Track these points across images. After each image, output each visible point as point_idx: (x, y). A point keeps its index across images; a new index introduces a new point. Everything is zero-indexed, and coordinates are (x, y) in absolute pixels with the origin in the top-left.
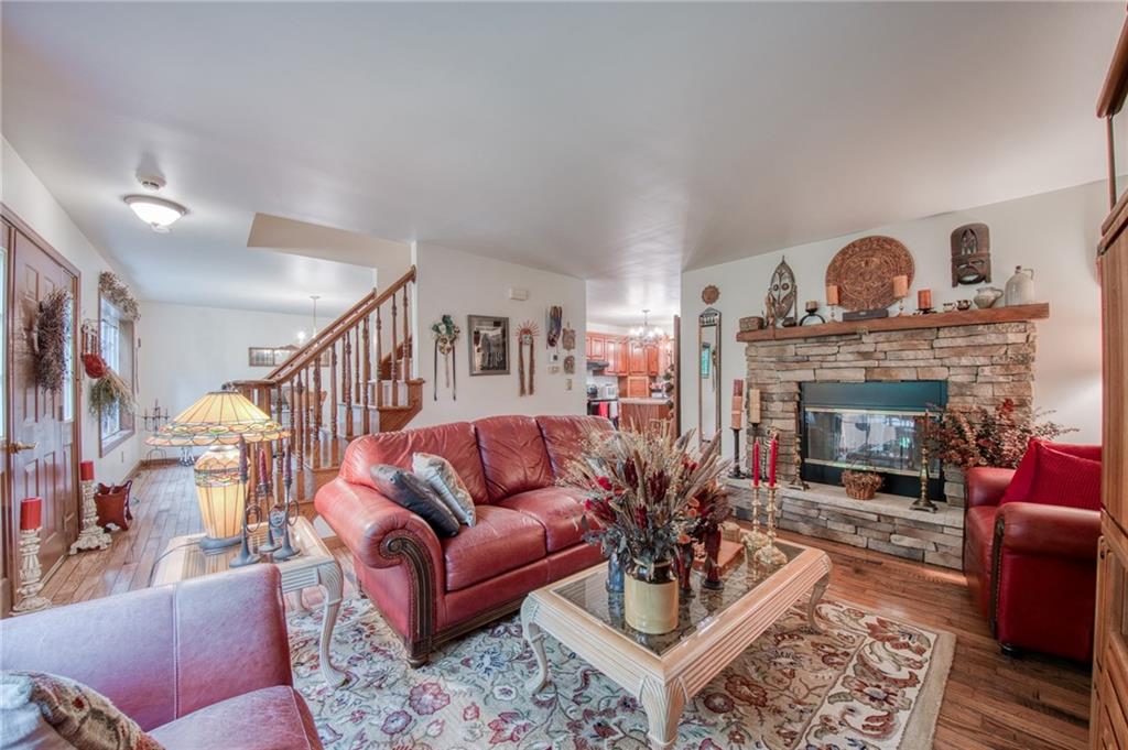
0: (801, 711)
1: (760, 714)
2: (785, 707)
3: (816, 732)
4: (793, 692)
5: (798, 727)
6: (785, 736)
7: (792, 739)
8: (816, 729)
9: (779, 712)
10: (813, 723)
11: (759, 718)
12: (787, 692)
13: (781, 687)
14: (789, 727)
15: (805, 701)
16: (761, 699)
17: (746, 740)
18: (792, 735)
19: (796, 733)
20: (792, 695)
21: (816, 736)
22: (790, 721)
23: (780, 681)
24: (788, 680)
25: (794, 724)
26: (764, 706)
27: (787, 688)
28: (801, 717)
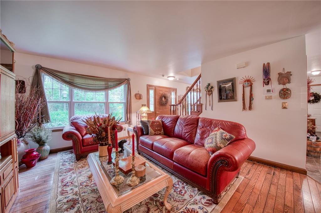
0: (87, 208)
1: (95, 198)
2: (92, 205)
3: (80, 207)
4: (94, 210)
5: (84, 204)
6: (85, 200)
7: (83, 201)
8: (81, 208)
9: (92, 202)
10: (82, 209)
11: (94, 197)
12: (95, 208)
13: (98, 208)
14: (86, 202)
15: (89, 211)
16: (98, 200)
17: (91, 192)
18: (84, 201)
19: (84, 202)
20: (94, 209)
21: (79, 206)
22: (87, 203)
23: (100, 209)
24: (99, 211)
25: (86, 203)
26: (96, 200)
27: (97, 209)
28: (86, 206)
